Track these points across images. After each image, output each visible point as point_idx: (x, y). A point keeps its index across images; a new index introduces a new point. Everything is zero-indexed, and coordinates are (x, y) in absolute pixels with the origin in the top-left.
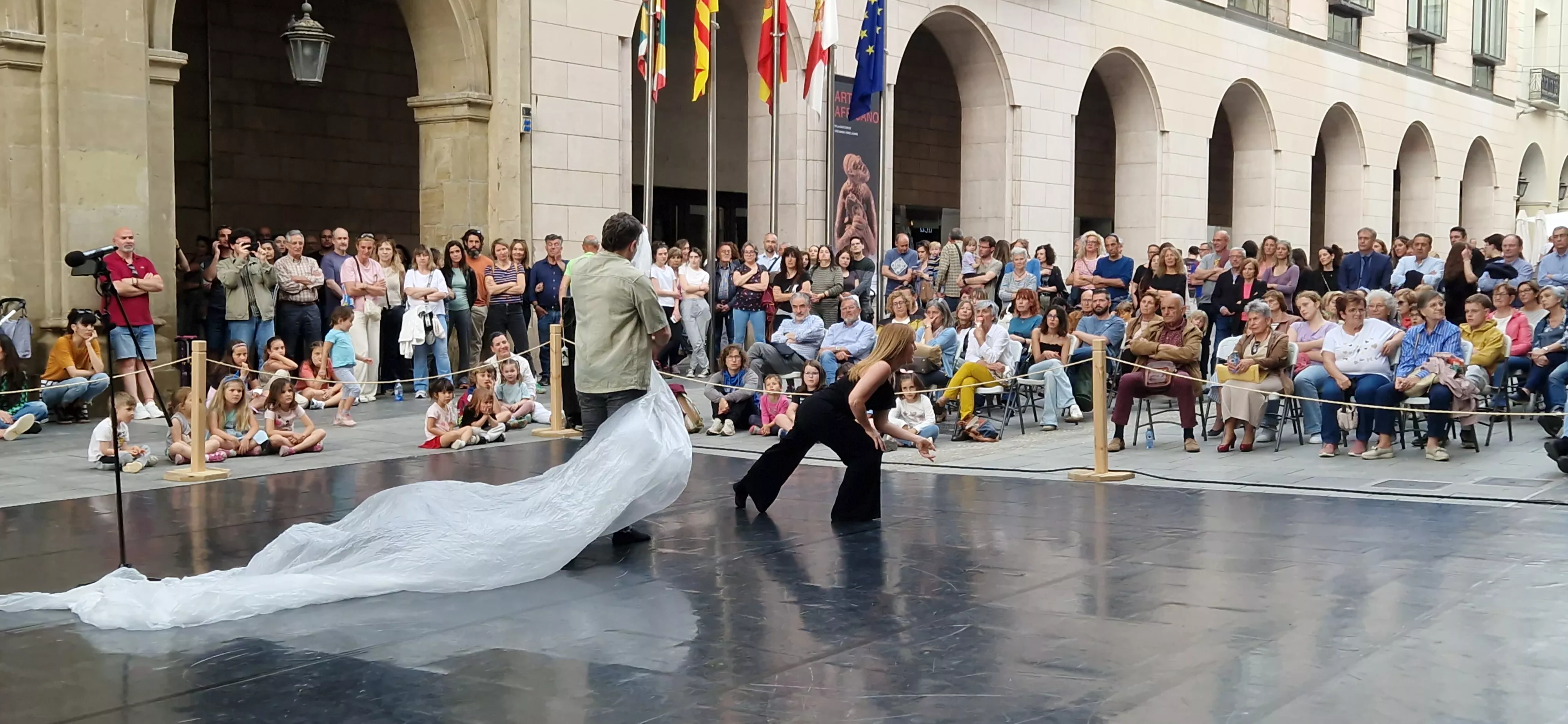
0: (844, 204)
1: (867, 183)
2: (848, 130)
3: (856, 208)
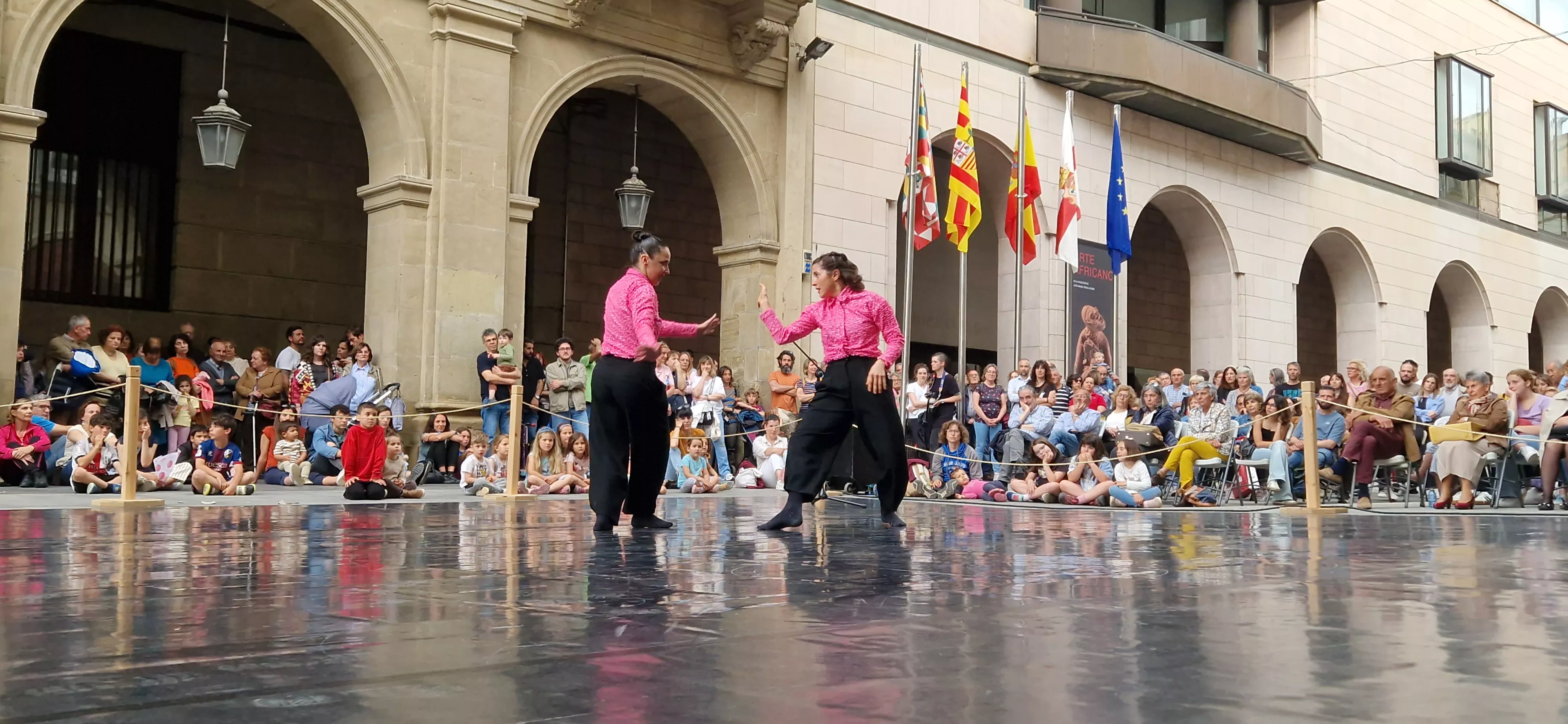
0: (1082, 348)
1: (1103, 331)
3: (1094, 352)
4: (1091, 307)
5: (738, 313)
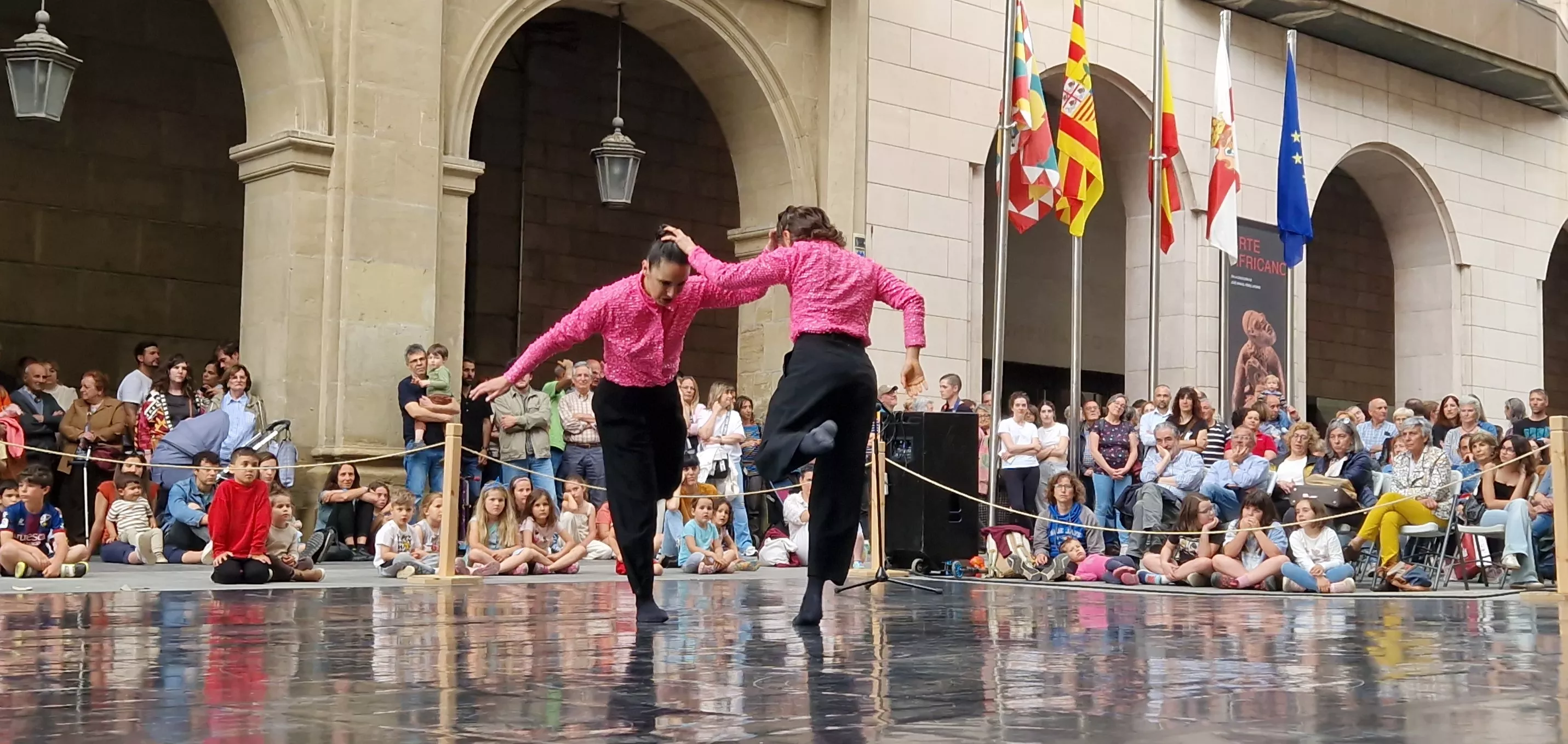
0: (1244, 370)
1: (1272, 347)
2: (1249, 282)
3: (1259, 376)
4: (1256, 313)
5: (763, 322)
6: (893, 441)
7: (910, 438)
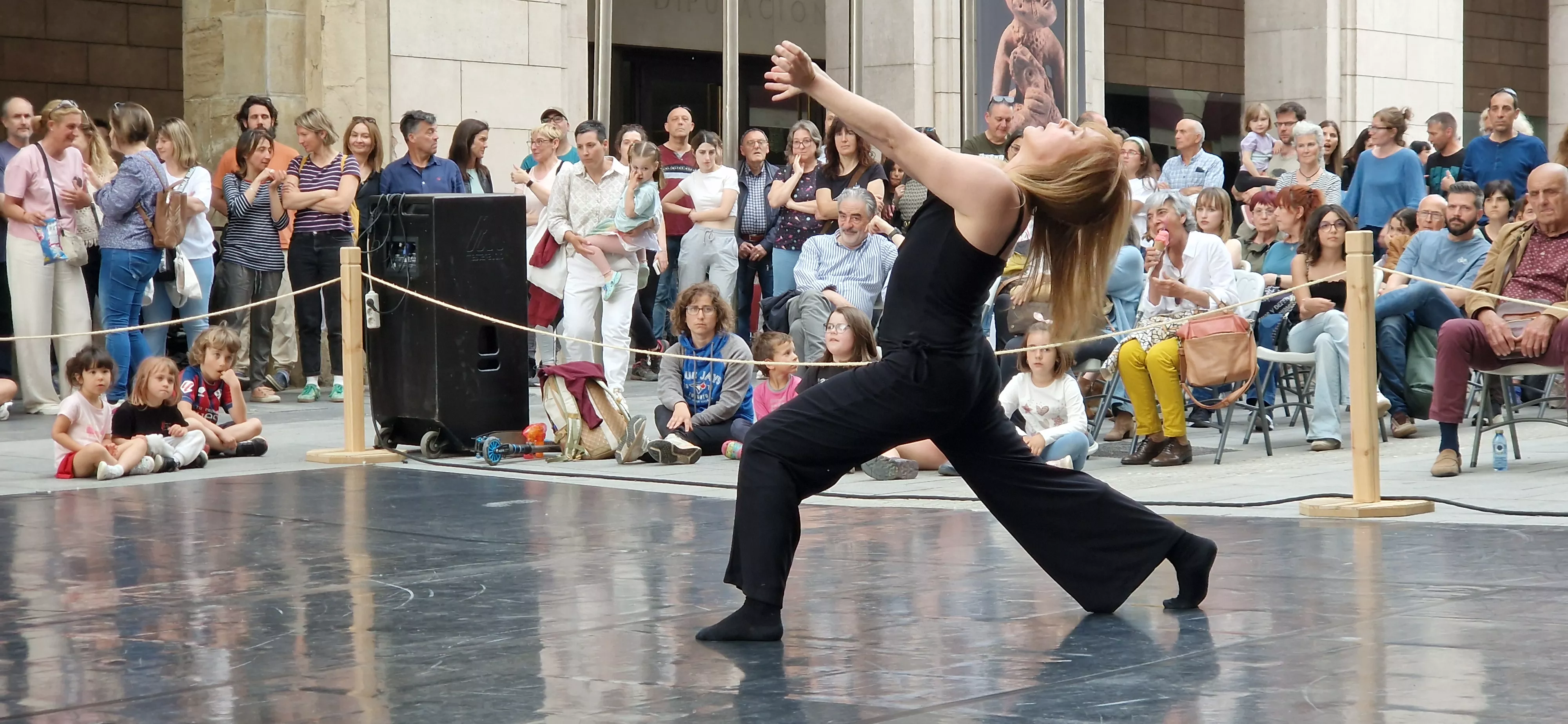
3: (1031, 73)
5: (222, 15)
6: (388, 244)
7: (414, 239)
